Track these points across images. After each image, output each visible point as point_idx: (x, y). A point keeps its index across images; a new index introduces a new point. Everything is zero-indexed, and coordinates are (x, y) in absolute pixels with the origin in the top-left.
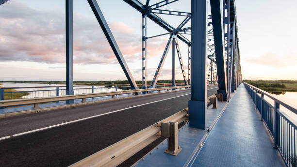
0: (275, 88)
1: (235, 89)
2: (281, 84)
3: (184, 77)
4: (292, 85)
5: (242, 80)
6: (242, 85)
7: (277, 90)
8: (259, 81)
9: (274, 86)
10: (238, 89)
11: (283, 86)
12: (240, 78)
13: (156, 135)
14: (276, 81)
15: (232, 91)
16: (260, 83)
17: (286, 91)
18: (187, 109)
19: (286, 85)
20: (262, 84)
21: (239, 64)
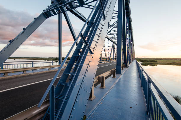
0: (152, 63)
1: (131, 63)
2: (155, 60)
3: (106, 56)
4: (161, 61)
5: (135, 58)
6: (135, 61)
7: (153, 64)
8: (144, 58)
9: (152, 61)
10: (132, 63)
11: (156, 62)
12: (133, 57)
13: (110, 73)
14: (153, 59)
15: (129, 64)
16: (145, 59)
17: (158, 64)
18: (115, 68)
19: (158, 61)
20: (146, 60)
21: (133, 49)
